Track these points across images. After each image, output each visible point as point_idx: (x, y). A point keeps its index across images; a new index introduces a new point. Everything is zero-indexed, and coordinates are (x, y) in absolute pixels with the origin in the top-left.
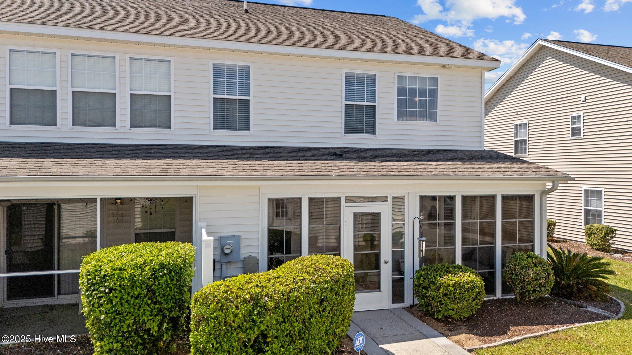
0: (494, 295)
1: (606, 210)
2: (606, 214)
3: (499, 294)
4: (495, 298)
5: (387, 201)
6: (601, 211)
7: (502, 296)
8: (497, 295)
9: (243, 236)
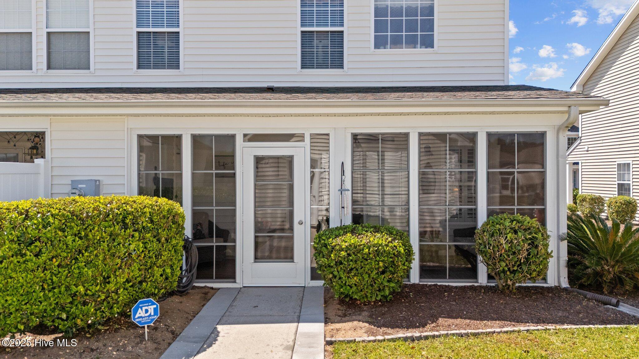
0: (475, 280)
1: (634, 184)
2: (634, 187)
3: (483, 279)
4: (476, 284)
5: (303, 141)
6: (629, 184)
7: (488, 282)
8: (480, 280)
9: (105, 181)
